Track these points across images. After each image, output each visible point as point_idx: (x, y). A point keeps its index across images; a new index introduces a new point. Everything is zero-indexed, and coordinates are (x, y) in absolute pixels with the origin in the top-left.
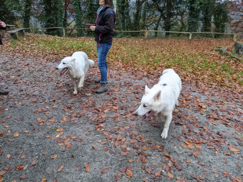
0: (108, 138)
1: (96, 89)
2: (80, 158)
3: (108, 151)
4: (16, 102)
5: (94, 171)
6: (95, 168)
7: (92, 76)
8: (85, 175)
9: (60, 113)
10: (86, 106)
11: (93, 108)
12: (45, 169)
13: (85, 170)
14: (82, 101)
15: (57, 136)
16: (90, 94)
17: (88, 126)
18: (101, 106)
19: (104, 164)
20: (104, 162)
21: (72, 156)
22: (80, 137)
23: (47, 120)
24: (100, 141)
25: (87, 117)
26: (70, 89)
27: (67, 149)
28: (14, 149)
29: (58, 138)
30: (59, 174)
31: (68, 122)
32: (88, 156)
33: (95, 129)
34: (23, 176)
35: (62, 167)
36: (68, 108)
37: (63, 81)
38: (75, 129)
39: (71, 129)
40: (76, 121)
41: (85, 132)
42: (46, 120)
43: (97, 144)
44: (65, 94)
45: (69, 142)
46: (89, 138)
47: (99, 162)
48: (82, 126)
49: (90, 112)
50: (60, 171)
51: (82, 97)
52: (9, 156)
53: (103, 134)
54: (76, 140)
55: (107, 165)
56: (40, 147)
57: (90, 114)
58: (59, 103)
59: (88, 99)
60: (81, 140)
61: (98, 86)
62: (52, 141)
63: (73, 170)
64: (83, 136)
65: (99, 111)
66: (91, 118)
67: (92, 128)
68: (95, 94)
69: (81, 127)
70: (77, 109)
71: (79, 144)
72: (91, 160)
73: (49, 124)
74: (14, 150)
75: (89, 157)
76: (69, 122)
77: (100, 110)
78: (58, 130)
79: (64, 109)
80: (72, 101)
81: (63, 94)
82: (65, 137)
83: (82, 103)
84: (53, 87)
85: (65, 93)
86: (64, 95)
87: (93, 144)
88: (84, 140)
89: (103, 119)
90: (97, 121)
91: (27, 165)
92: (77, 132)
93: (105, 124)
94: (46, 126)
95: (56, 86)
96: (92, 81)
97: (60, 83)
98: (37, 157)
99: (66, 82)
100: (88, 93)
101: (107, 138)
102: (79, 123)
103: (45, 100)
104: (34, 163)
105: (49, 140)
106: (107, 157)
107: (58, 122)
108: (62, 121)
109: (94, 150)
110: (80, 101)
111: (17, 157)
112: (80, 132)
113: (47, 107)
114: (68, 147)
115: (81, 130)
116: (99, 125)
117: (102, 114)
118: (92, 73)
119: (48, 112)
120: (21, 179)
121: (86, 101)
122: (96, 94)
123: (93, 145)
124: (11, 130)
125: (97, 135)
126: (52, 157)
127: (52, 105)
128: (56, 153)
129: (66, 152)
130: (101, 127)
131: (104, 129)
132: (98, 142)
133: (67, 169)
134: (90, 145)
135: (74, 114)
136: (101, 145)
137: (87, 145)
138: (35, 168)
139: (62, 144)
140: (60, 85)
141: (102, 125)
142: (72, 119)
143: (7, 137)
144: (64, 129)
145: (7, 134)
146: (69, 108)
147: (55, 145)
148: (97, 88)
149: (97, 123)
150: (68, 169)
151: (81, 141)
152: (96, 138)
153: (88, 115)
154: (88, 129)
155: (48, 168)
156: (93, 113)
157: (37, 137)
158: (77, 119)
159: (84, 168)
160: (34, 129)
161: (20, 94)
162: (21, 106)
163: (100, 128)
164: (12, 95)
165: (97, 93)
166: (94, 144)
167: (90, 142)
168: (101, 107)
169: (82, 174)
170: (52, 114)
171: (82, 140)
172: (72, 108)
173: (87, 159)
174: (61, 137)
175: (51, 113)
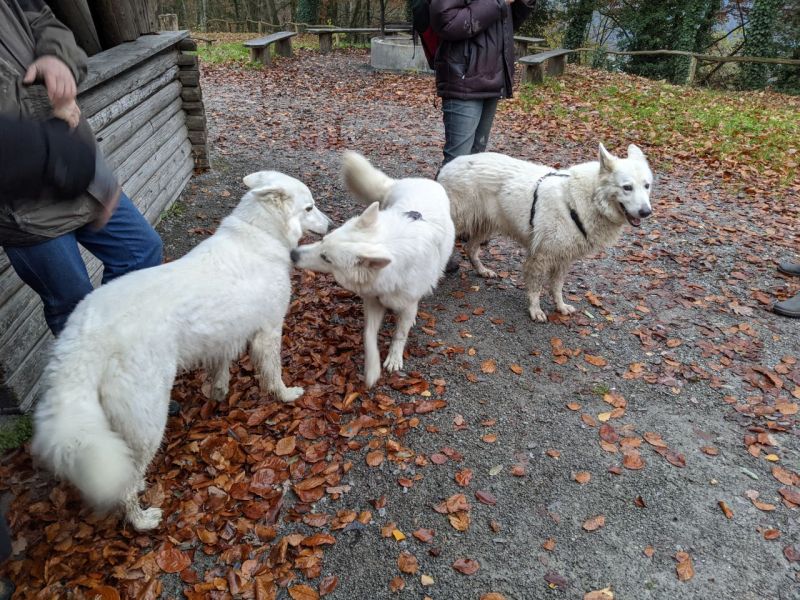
0: (788, 497)
1: (777, 296)
2: (665, 518)
3: (778, 544)
4: (504, 275)
5: (706, 586)
6: (713, 580)
7: (770, 243)
8: (673, 585)
9: (626, 344)
10: (723, 348)
11: (748, 365)
12: (548, 502)
13: (673, 566)
14: (712, 328)
15: (604, 417)
16: (747, 311)
17: (716, 424)
18: (781, 368)
19: (750, 584)
20: (754, 577)
21: (640, 499)
22: (680, 451)
23: (580, 353)
24: (752, 494)
25: (720, 388)
26: (675, 272)
27: (627, 471)
28: (474, 406)
29: (603, 423)
30: (586, 536)
31: (646, 382)
32: (696, 526)
33: (740, 443)
34: (486, 494)
35: (600, 521)
36: (655, 336)
37: (658, 240)
38: (666, 417)
39: (654, 410)
40: (674, 389)
41: (701, 441)
42: (576, 354)
43: (740, 500)
44: (653, 287)
45: (636, 452)
46: (710, 464)
47: (733, 566)
48: (694, 414)
49: (733, 373)
50: (591, 531)
51: (716, 312)
52: (459, 420)
53: (771, 473)
54: (663, 453)
55: (766, 592)
56: (545, 431)
57: (733, 384)
58: (627, 313)
59: (737, 326)
60: (679, 460)
61: (786, 288)
62: (583, 426)
63: (632, 548)
64: (691, 450)
65: (773, 383)
66: (734, 398)
67: (729, 434)
68: (768, 314)
69: (689, 418)
70: (686, 348)
71: (672, 474)
72: (703, 544)
73: (585, 370)
74: (475, 411)
75: (697, 531)
76: (650, 386)
77: (779, 383)
78: (608, 398)
79: (642, 335)
80: (674, 316)
81: (647, 284)
82: (626, 430)
83: (711, 335)
84: (620, 255)
85: (656, 282)
86: (648, 289)
87: (721, 493)
88: (691, 466)
89: (780, 418)
90: (758, 417)
91: (501, 467)
92: (672, 427)
93: (785, 438)
94: (574, 373)
95: (631, 253)
96: (764, 264)
97: (645, 247)
98: (531, 455)
99: (666, 245)
100: (740, 304)
101: (783, 496)
102: (684, 399)
103: (586, 289)
104: (520, 468)
105: (576, 418)
106: (770, 565)
107: (613, 373)
108: (626, 375)
109: (723, 517)
110: (705, 324)
111: (479, 433)
112: (683, 432)
113: (587, 313)
114: (629, 465)
115: (689, 429)
116: (760, 436)
117: (781, 397)
118: (771, 232)
119: (588, 330)
120: (477, 499)
121: (726, 332)
122: (774, 317)
123: (721, 497)
124: (477, 350)
125: (745, 470)
126: (574, 476)
127: (603, 312)
128: (588, 469)
129: (621, 478)
130: (765, 445)
131: (778, 456)
132: (743, 495)
133: (613, 534)
134: (710, 491)
135: (672, 363)
136: (752, 510)
137: (698, 489)
138: (520, 485)
139: (613, 448)
140: (644, 253)
141: (771, 438)
142: (663, 381)
143: (466, 365)
144: (627, 400)
145: (466, 358)
146: (659, 339)
147: (591, 442)
148: (783, 293)
149: (756, 427)
150: (618, 535)
151: (680, 464)
152: (737, 477)
153: (724, 382)
154: (713, 433)
155: (558, 504)
156: (744, 381)
157: (543, 397)
158: (680, 383)
159: (674, 559)
160: (538, 370)
161: (518, 252)
162: (515, 290)
163: (763, 448)
164: (497, 252)
165: (777, 312)
166: (728, 494)
167: (714, 481)
168: (785, 371)
169: (662, 577)
170: (601, 341)
171: (684, 462)
172: (671, 342)
173: (690, 537)
174: (614, 424)
175: (596, 335)
